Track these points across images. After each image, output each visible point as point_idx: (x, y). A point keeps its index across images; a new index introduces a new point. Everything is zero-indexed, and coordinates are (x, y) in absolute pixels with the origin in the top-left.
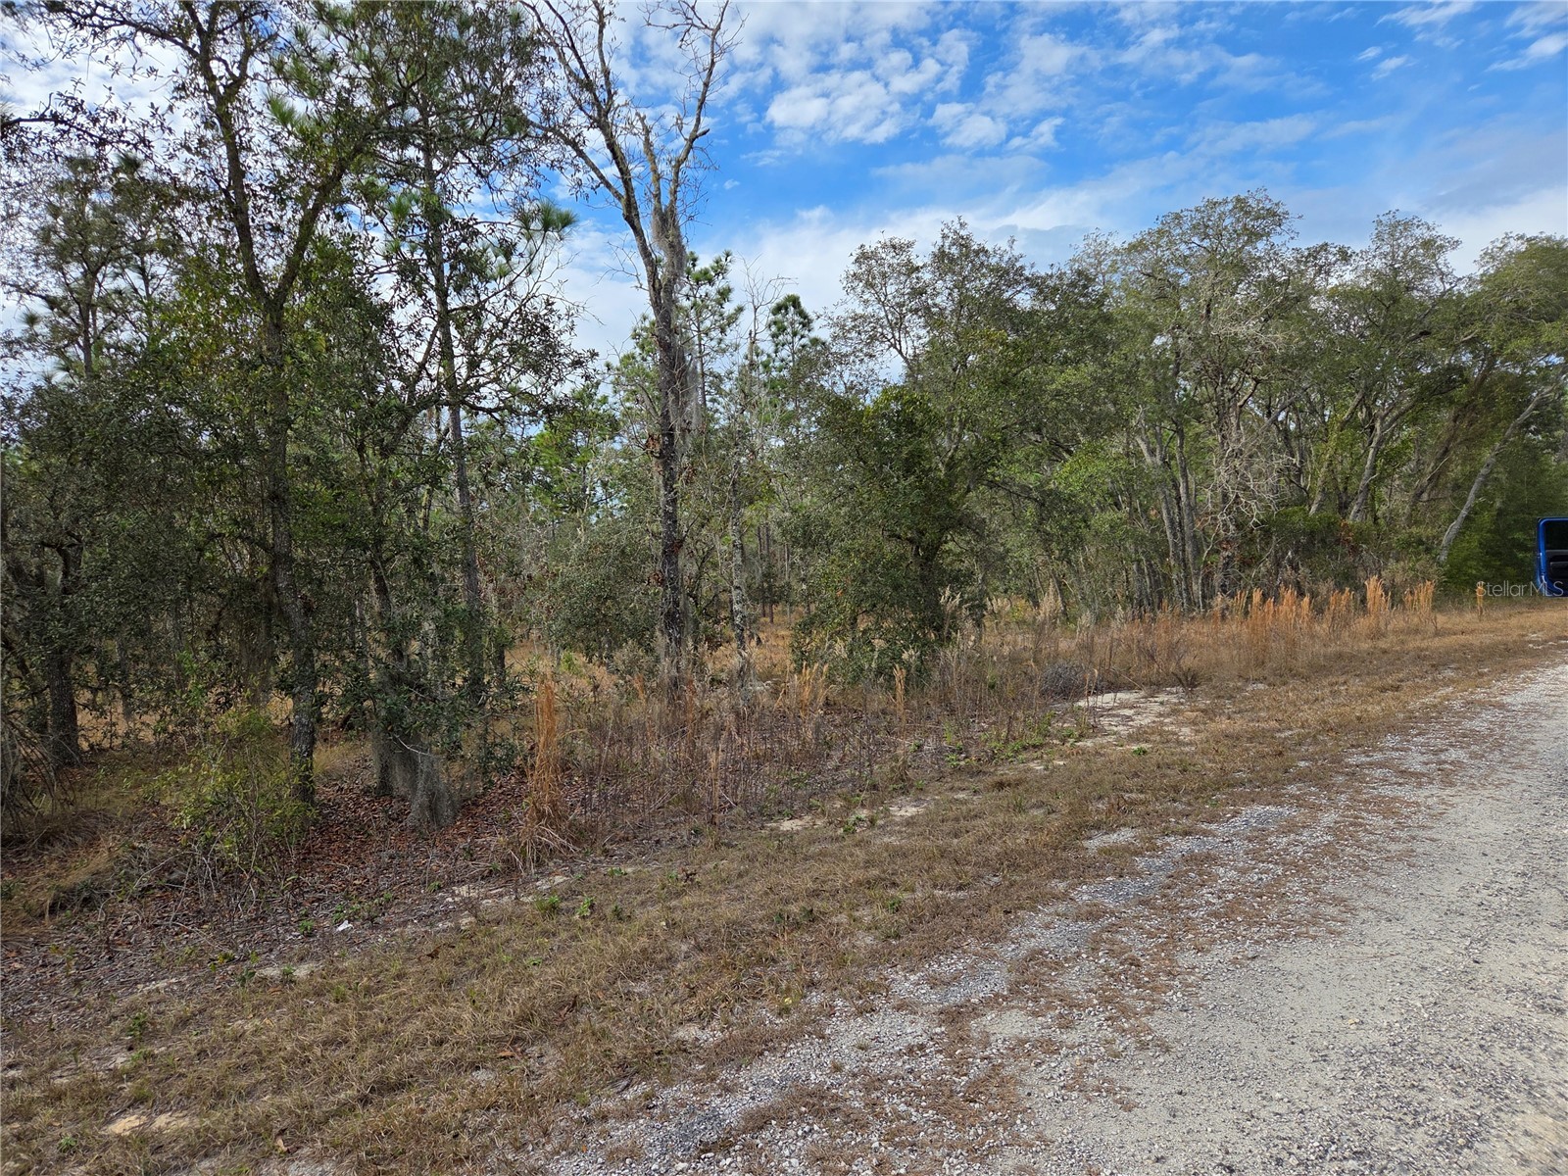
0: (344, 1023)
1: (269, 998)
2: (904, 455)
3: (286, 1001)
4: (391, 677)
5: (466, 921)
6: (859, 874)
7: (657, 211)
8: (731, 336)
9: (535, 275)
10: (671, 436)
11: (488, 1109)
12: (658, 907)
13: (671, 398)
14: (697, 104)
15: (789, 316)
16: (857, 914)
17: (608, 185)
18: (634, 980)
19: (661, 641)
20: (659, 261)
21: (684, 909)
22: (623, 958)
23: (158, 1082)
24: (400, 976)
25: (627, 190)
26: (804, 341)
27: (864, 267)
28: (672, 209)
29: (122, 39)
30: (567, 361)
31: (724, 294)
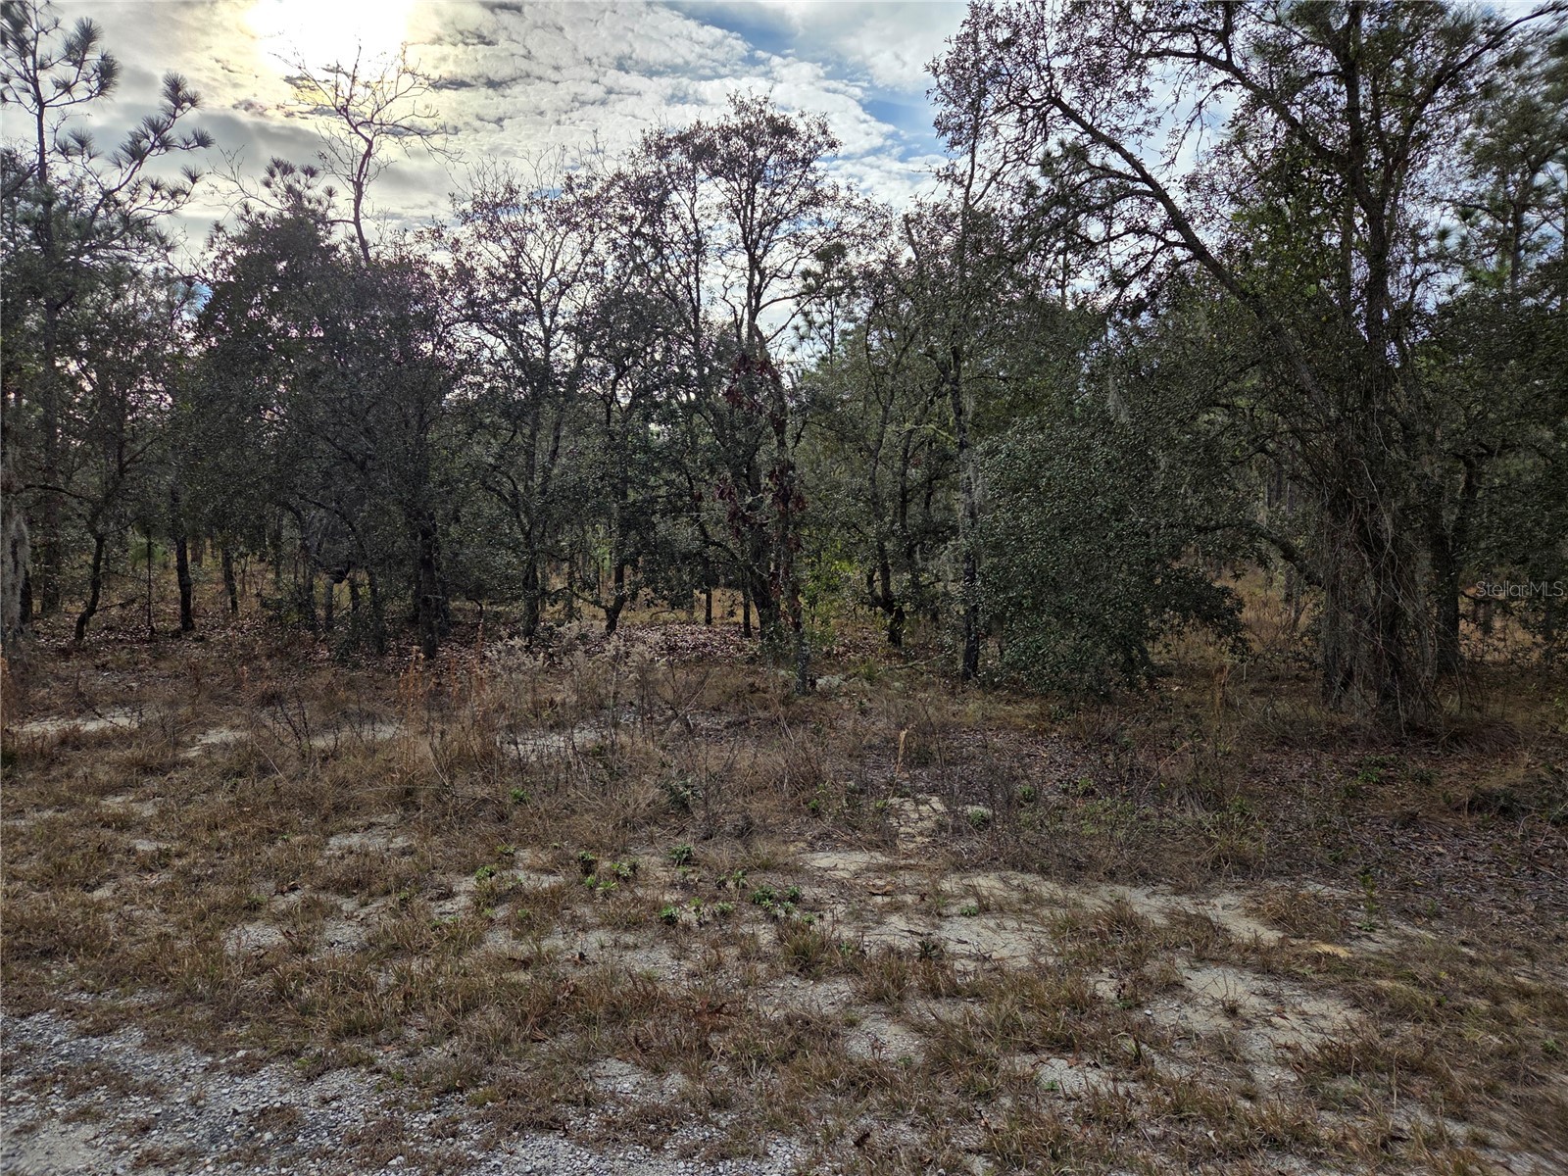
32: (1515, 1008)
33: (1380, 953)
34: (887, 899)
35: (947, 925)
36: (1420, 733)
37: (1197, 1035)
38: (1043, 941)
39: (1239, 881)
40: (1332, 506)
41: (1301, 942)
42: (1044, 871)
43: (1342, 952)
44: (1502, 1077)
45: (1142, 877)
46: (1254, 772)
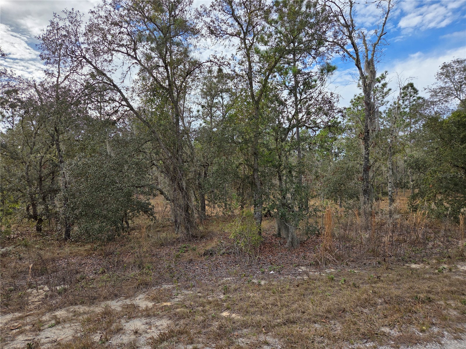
0: (276, 300)
1: (255, 288)
2: (461, 136)
3: (260, 290)
4: (282, 204)
5: (306, 277)
6: (447, 288)
7: (367, 61)
8: (386, 99)
9: (323, 87)
10: (368, 132)
11: (321, 336)
12: (368, 285)
13: (369, 120)
14: (383, 25)
15: (409, 90)
16: (448, 302)
17: (351, 56)
18: (363, 308)
19: (362, 198)
20: (367, 77)
21: (378, 288)
22: (359, 300)
23: (232, 305)
24: (289, 290)
25: (357, 56)
26: (415, 98)
27: (445, 70)
28: (372, 60)
29: (226, 38)
30: (336, 111)
31: (384, 85)
32: (207, 307)
33: (179, 301)
34: (18, 330)
35: (42, 333)
36: (195, 237)
37: (124, 344)
38: (78, 328)
39: (144, 290)
40: (171, 179)
41: (159, 304)
42: (82, 303)
43: (169, 304)
44: (202, 328)
45: (115, 296)
46: (154, 255)
